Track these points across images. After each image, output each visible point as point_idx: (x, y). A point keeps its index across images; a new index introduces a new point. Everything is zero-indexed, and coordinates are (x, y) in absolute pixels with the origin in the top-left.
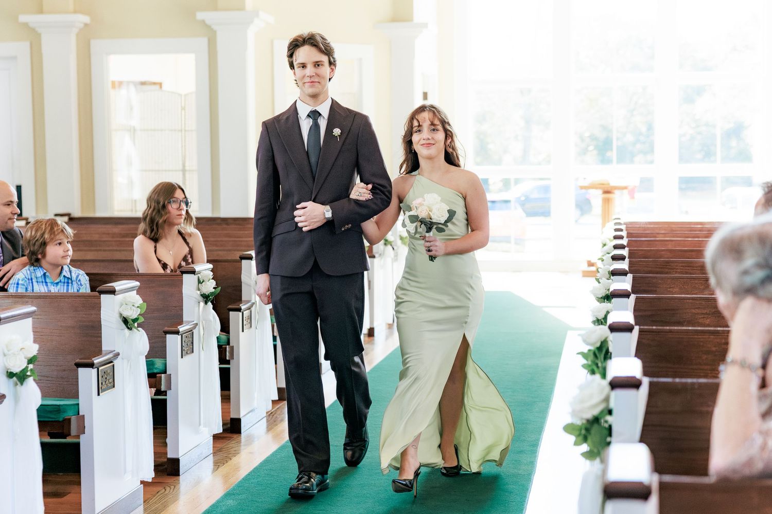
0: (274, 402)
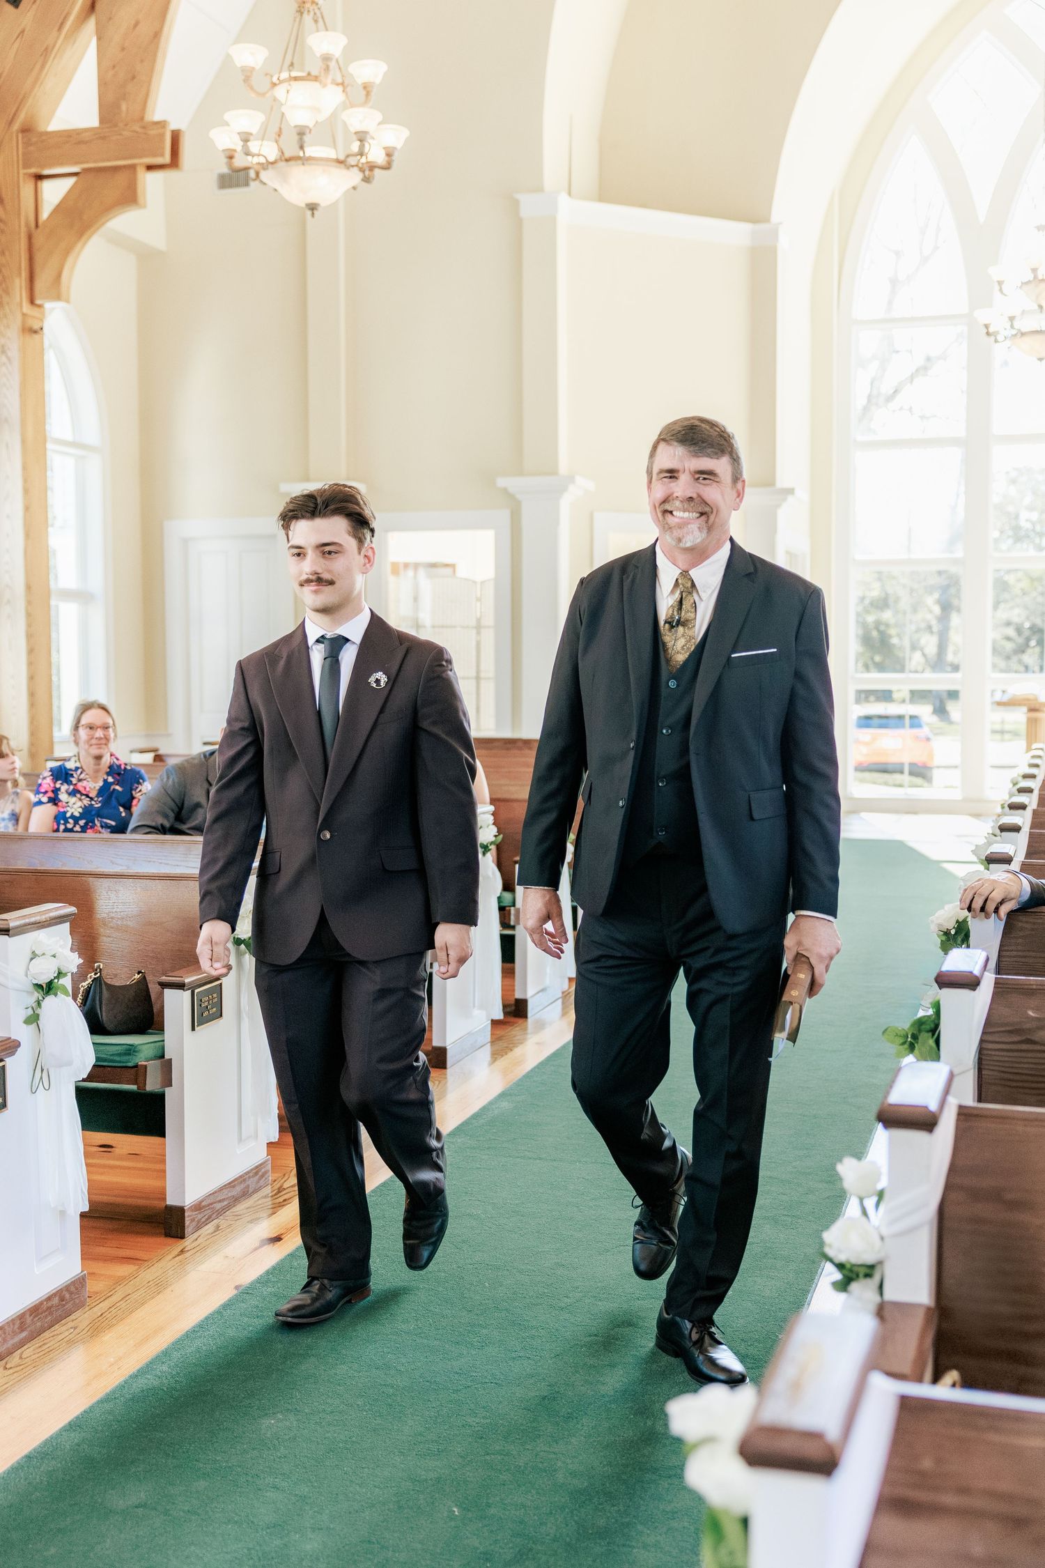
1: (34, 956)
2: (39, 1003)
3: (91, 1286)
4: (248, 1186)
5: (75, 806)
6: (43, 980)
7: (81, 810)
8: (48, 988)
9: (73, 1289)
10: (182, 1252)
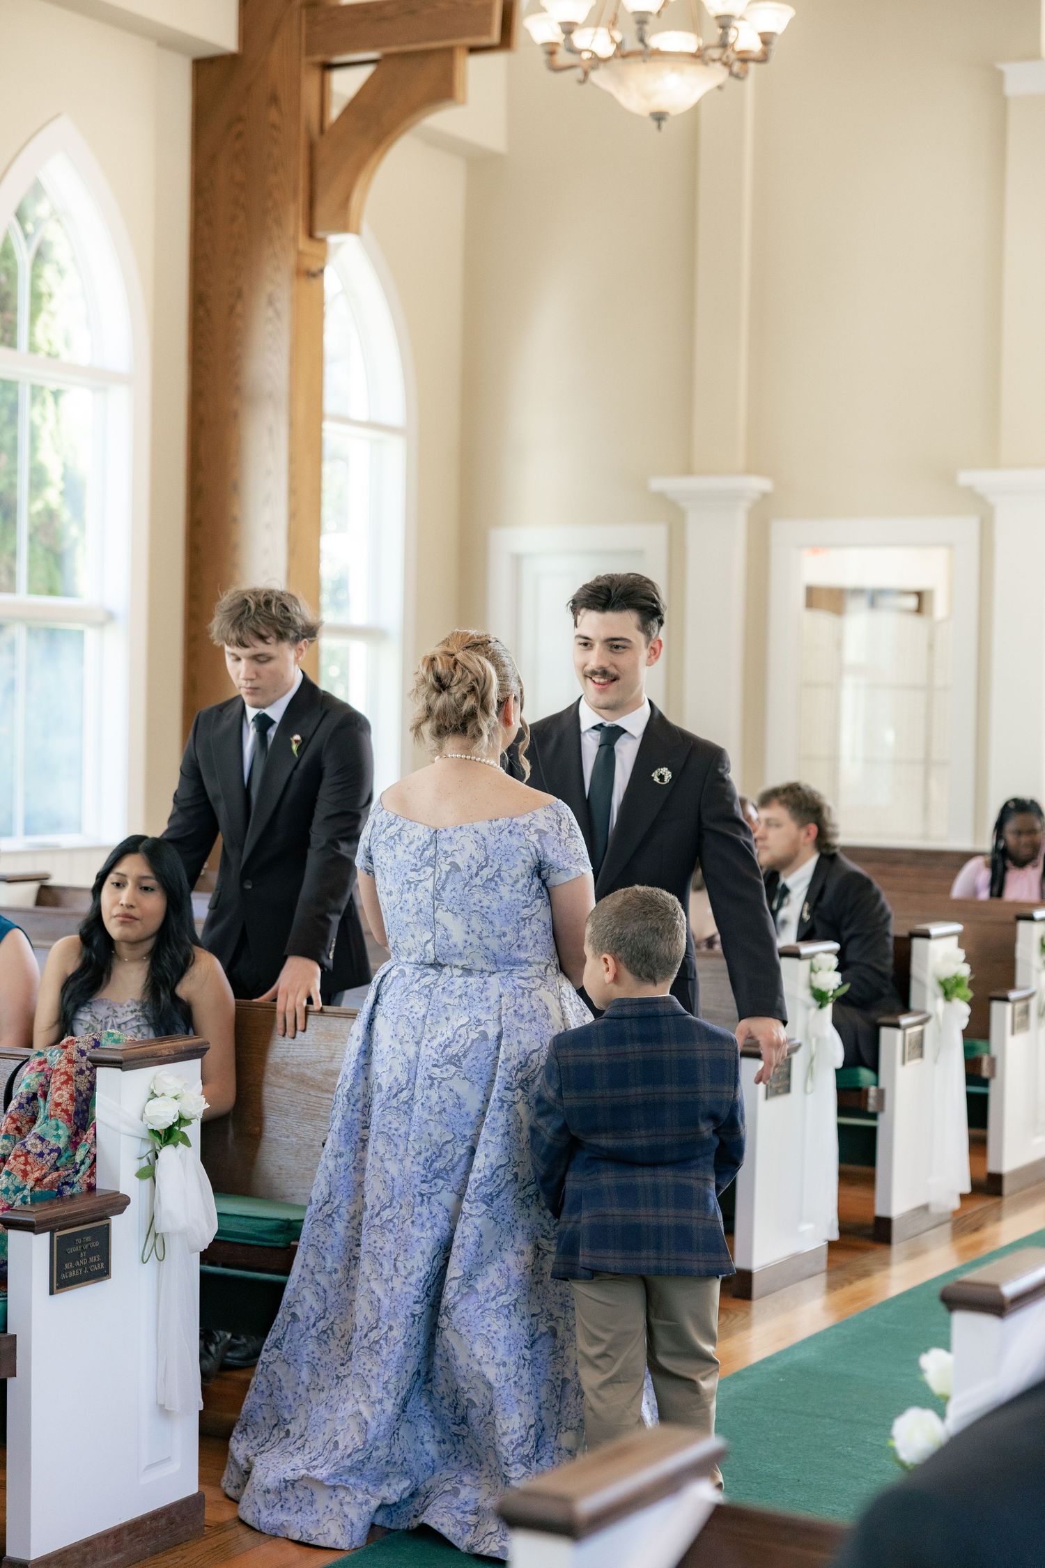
0: (963, 1197)
1: (151, 1096)
2: (155, 1155)
6: (162, 1124)
8: (168, 1135)
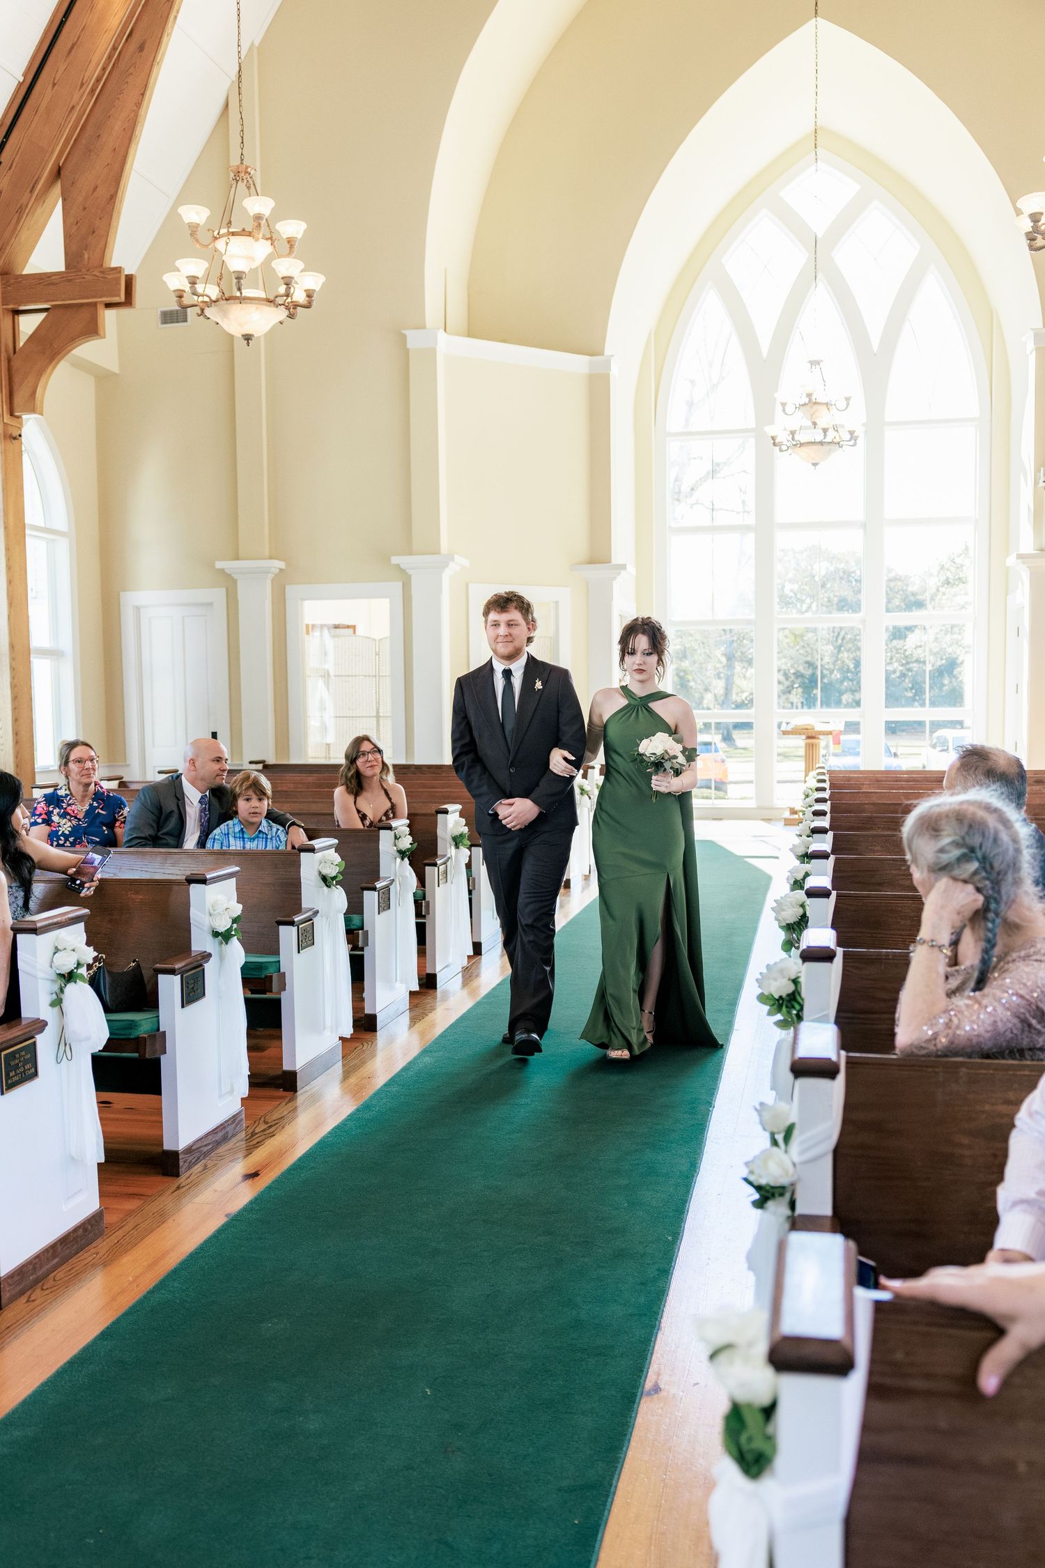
1: (57, 950)
2: (62, 990)
3: (109, 1219)
4: (227, 1133)
5: (66, 826)
6: (65, 970)
7: (70, 829)
8: (69, 977)
9: (93, 1222)
10: (178, 1188)
